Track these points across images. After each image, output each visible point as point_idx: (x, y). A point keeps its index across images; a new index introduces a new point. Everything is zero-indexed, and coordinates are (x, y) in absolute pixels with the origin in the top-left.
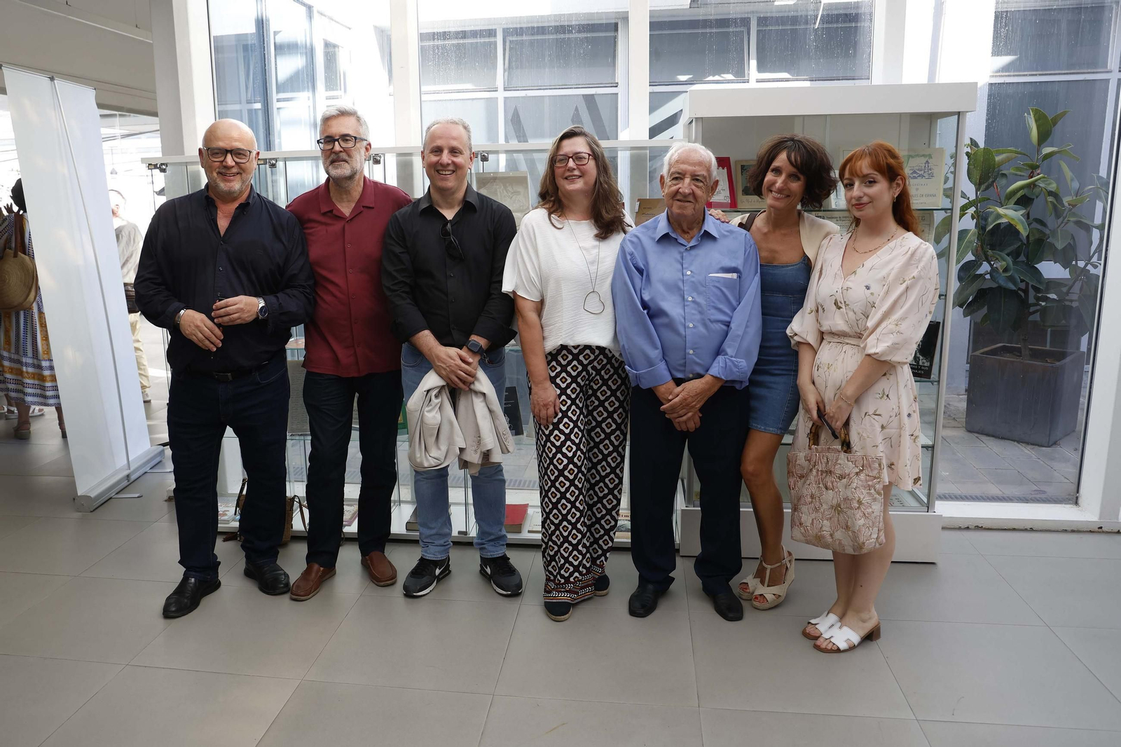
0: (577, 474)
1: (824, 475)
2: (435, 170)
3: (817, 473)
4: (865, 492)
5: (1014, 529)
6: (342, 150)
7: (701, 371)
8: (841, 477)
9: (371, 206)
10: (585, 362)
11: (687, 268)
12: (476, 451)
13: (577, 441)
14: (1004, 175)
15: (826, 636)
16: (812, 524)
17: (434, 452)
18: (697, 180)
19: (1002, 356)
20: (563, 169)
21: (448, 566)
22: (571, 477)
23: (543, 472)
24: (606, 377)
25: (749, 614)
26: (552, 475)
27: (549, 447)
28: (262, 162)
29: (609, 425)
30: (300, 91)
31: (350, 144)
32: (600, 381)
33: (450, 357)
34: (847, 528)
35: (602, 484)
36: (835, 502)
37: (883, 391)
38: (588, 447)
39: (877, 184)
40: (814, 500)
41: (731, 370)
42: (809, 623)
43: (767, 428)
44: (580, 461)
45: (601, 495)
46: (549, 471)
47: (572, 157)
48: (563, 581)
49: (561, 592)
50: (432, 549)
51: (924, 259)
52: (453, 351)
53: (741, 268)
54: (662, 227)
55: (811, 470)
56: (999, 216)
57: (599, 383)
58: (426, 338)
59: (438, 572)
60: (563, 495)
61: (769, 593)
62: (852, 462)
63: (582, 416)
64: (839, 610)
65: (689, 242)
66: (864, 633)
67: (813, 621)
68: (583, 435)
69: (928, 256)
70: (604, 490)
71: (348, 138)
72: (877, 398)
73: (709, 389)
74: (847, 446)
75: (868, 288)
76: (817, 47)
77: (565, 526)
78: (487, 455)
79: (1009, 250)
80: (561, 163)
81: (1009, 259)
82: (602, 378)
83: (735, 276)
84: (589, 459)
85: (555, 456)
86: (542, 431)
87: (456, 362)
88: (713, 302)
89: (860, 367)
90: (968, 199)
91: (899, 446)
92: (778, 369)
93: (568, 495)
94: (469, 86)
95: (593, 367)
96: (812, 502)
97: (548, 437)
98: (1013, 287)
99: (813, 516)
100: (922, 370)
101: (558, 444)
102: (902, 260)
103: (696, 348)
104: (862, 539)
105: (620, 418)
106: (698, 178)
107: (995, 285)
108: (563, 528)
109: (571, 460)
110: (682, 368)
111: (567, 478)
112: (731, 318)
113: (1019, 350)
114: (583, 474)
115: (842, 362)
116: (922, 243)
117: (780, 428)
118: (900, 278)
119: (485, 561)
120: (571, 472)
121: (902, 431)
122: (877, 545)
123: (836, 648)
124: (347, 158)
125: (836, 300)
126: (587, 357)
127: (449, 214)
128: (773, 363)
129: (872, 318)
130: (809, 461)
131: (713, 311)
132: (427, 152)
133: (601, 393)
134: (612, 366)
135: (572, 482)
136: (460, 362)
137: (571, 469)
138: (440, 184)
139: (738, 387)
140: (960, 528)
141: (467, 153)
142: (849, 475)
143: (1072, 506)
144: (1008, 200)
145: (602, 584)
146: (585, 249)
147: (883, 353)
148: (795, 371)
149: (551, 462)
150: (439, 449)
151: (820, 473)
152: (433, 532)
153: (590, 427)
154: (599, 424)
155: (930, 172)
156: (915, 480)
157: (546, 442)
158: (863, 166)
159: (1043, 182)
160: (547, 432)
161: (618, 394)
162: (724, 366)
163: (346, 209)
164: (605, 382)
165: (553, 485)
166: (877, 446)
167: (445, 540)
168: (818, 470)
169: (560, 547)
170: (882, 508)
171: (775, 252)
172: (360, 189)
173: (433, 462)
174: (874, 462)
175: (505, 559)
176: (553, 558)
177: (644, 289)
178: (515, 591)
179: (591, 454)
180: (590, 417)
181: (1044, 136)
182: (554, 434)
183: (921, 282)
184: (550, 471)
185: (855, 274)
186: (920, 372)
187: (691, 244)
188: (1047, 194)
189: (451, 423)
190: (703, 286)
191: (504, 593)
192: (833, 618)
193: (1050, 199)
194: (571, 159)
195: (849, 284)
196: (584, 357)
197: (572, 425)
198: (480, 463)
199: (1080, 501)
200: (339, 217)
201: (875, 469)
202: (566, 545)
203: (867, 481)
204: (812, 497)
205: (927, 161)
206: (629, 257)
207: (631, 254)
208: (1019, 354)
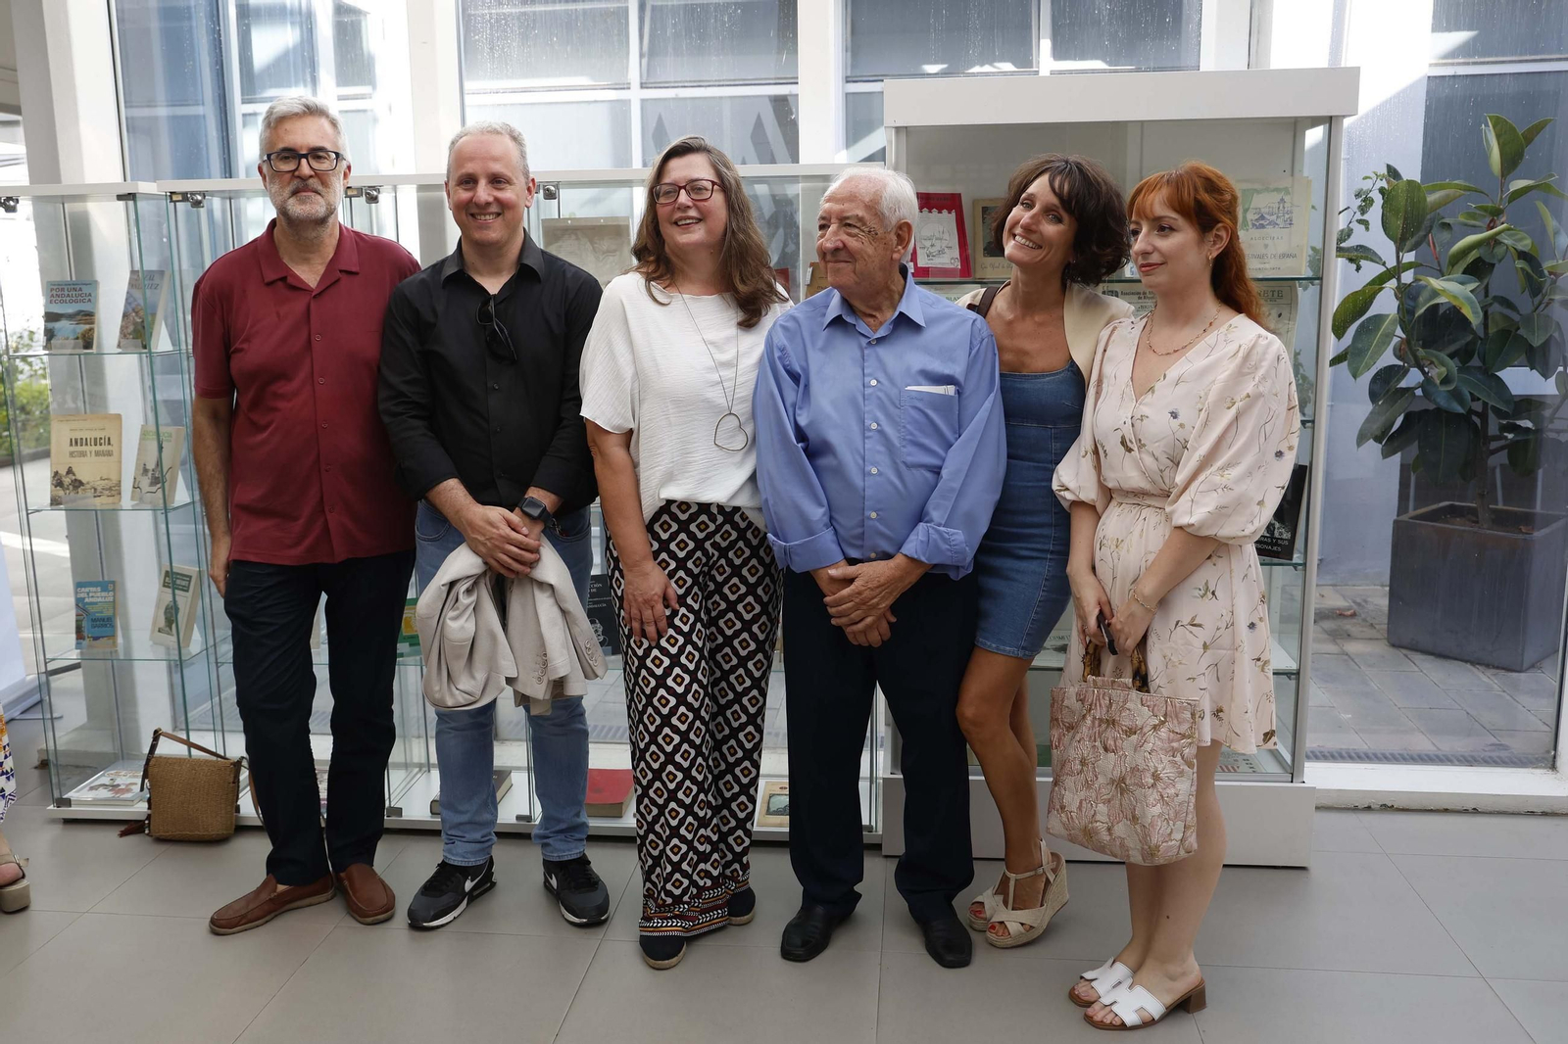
0: (693, 722)
1: (1104, 726)
2: (468, 213)
3: (1093, 722)
4: (1166, 759)
5: (1446, 811)
6: (313, 173)
7: (889, 549)
8: (1131, 732)
9: (354, 270)
10: (700, 536)
11: (870, 375)
12: (540, 679)
13: (692, 667)
14: (1447, 226)
15: (1106, 1000)
16: (1080, 808)
17: (465, 683)
18: (850, 225)
19: (1447, 523)
20: (669, 208)
21: (489, 874)
22: (683, 728)
23: (636, 718)
24: (738, 562)
25: (981, 957)
26: (652, 724)
27: (644, 677)
28: (180, 198)
29: (744, 644)
30: (290, 87)
31: (324, 166)
32: (726, 568)
33: (491, 524)
34: (1134, 819)
35: (733, 742)
36: (1117, 774)
37: (1206, 584)
38: (712, 679)
39: (1175, 234)
40: (1085, 768)
41: (937, 547)
42: (1082, 978)
43: (1002, 647)
44: (697, 700)
45: (731, 760)
46: (645, 717)
47: (684, 187)
48: (669, 901)
49: (667, 918)
50: (461, 847)
51: (1265, 364)
52: (496, 513)
53: (961, 378)
54: (834, 308)
55: (1084, 717)
56: (1435, 293)
57: (725, 572)
58: (453, 492)
59: (468, 885)
60: (670, 758)
61: (1015, 921)
62: (1148, 706)
63: (699, 626)
64: (1133, 957)
65: (875, 331)
66: (1170, 999)
67: (1088, 975)
68: (702, 657)
69: (1270, 356)
70: (736, 752)
71: (321, 154)
72: (1196, 597)
73: (901, 578)
74: (1142, 681)
75: (1174, 415)
76: (1112, 12)
77: (673, 810)
78: (559, 684)
79: (1452, 348)
80: (668, 198)
81: (1453, 365)
82: (730, 562)
83: (951, 390)
84: (713, 698)
85: (654, 691)
86: (633, 650)
87: (501, 532)
88: (911, 434)
89: (1167, 544)
90: (1384, 264)
91: (1232, 679)
92: (1027, 549)
93: (678, 758)
94: (584, 81)
95: (715, 545)
96: (1081, 771)
97: (642, 660)
98: (1460, 410)
99: (1082, 794)
100: (1280, 545)
101: (659, 672)
102: (1230, 367)
103: (880, 510)
104: (1155, 839)
105: (762, 632)
106: (848, 222)
107: (1432, 407)
108: (670, 812)
109: (681, 699)
110: (859, 543)
111: (675, 729)
112: (944, 460)
113: (1473, 511)
114: (703, 722)
115: (1141, 536)
116: (1259, 336)
117: (1023, 648)
118: (1226, 399)
119: (550, 867)
120: (683, 718)
121: (1237, 654)
122: (1182, 853)
123: (1119, 1023)
124: (320, 188)
125: (1123, 437)
126: (702, 527)
127: (493, 285)
128: (1020, 538)
129: (1185, 466)
130: (1082, 701)
131: (911, 449)
132: (452, 184)
133: (730, 588)
134: (748, 544)
135: (685, 737)
136: (508, 531)
137: (683, 714)
138: (477, 235)
139: (952, 575)
140: (1356, 809)
141: (520, 183)
142: (1141, 729)
143: (1545, 771)
144: (1453, 267)
145: (742, 904)
146: (712, 343)
147: (1202, 525)
148: (1063, 552)
149: (649, 703)
150: (473, 677)
151: (1097, 722)
152: (464, 818)
153: (714, 645)
154: (728, 641)
155: (1287, 216)
156: (1266, 735)
157: (639, 669)
158: (1157, 200)
159: (1510, 236)
160: (640, 652)
161: (760, 591)
162: (925, 539)
163: (310, 274)
164: (736, 571)
165: (653, 740)
166: (1194, 679)
167: (484, 832)
168: (1095, 718)
169: (666, 843)
170: (1194, 788)
171: (1026, 353)
172: (335, 242)
173: (461, 699)
174: (1185, 709)
175: (583, 862)
176: (657, 861)
177: (800, 408)
178: (595, 917)
179: (716, 689)
180: (713, 629)
181: (1512, 161)
182: (652, 656)
183: (1260, 403)
184: (648, 718)
185: (1153, 392)
186: (1275, 548)
187: (878, 335)
188: (1516, 257)
189: (493, 637)
190: (897, 407)
191: (576, 920)
192: (1121, 970)
193: (1520, 264)
194: (683, 191)
195: (1145, 410)
196: (698, 526)
197: (681, 640)
198: (548, 697)
199: (1559, 763)
200: (297, 287)
201: (1185, 720)
202: (675, 841)
203: (1171, 741)
204: (1083, 762)
205: (1282, 200)
206: (777, 354)
207: (782, 350)
208: (1474, 519)
